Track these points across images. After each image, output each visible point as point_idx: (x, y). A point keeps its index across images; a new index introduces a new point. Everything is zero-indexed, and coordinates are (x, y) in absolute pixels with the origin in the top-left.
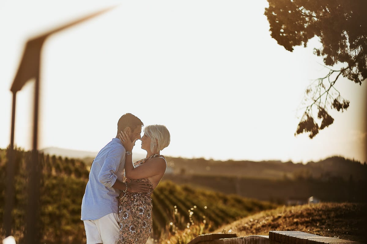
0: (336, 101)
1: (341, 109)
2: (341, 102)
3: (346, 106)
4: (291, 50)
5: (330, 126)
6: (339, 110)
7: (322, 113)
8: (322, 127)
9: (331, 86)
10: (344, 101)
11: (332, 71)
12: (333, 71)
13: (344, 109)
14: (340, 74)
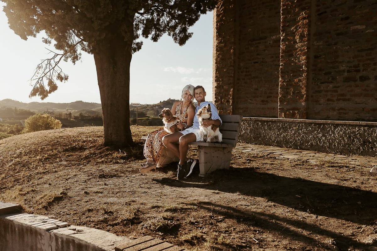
0: (59, 74)
1: (63, 81)
2: (63, 76)
3: (66, 79)
4: (26, 39)
5: (55, 91)
6: (61, 81)
7: (51, 83)
8: (50, 92)
9: (56, 65)
10: (65, 75)
11: (56, 55)
12: (58, 55)
13: (65, 81)
14: (62, 57)
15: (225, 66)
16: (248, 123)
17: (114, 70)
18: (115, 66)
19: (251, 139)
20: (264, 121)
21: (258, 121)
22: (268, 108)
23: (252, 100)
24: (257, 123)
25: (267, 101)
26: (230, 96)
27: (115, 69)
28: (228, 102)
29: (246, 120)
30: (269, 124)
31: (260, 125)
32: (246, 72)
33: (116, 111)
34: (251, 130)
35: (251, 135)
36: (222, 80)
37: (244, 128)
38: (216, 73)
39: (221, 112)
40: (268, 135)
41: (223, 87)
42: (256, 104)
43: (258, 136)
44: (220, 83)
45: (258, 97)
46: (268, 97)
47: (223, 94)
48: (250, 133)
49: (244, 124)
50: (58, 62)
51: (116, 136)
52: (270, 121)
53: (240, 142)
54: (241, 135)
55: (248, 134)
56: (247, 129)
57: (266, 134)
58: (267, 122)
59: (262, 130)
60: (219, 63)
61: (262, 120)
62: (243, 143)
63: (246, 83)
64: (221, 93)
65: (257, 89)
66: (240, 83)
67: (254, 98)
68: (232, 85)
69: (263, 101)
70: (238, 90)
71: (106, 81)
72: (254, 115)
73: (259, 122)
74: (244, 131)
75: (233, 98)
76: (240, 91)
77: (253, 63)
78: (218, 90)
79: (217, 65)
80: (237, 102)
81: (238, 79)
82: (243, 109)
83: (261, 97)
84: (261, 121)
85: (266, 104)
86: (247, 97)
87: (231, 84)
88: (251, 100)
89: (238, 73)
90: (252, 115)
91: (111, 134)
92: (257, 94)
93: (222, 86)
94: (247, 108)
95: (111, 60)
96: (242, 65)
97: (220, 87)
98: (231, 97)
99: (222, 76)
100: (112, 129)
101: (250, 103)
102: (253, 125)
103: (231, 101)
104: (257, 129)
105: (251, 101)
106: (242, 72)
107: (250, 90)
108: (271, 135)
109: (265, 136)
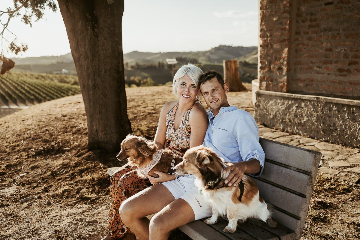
0: (12, 44)
1: (19, 53)
2: (19, 45)
3: (24, 50)
6: (17, 53)
9: (4, 28)
10: (22, 44)
11: (2, 13)
12: (4, 12)
13: (23, 52)
14: (12, 15)
15: (276, 12)
16: (313, 106)
17: (94, 31)
18: (96, 25)
19: (318, 132)
20: (343, 105)
21: (332, 103)
22: (351, 83)
23: (321, 68)
24: (330, 108)
25: (349, 71)
26: (284, 61)
27: (95, 29)
28: (280, 69)
29: (310, 101)
30: (353, 110)
31: (334, 111)
32: (311, 20)
33: (101, 96)
34: (318, 117)
35: (318, 125)
36: (271, 35)
37: (307, 113)
38: (261, 24)
39: (270, 84)
40: (350, 129)
41: (272, 46)
42: (329, 74)
43: (331, 128)
44: (267, 39)
45: (331, 63)
46: (350, 64)
47: (272, 58)
48: (316, 122)
49: (306, 106)
50: (7, 24)
51: (104, 135)
52: (354, 106)
53: (300, 135)
54: (301, 123)
55: (313, 124)
56: (312, 115)
57: (346, 128)
58: (349, 106)
59: (338, 119)
60: (266, 9)
61: (339, 102)
62: (304, 136)
63: (310, 39)
64: (268, 56)
65: (330, 50)
66: (300, 40)
67: (325, 64)
68: (287, 43)
69: (340, 70)
70: (296, 51)
71: (83, 50)
72: (324, 92)
73: (333, 106)
74: (306, 119)
75: (288, 64)
76: (301, 53)
77: (323, 6)
78: (264, 51)
79: (263, 12)
80: (295, 70)
81: (297, 33)
82: (304, 81)
83: (337, 62)
84: (337, 104)
85: (345, 76)
86: (312, 62)
87: (284, 40)
88: (319, 67)
89: (297, 22)
90: (320, 92)
91: (97, 131)
92: (329, 58)
93: (271, 44)
94: (312, 81)
95: (88, 15)
96: (303, 9)
97: (267, 46)
98: (285, 63)
99: (271, 28)
100: (97, 123)
101: (318, 73)
102: (322, 110)
103: (285, 69)
104: (330, 117)
105: (318, 69)
106: (303, 21)
107: (318, 51)
108: (355, 130)
109: (344, 131)
